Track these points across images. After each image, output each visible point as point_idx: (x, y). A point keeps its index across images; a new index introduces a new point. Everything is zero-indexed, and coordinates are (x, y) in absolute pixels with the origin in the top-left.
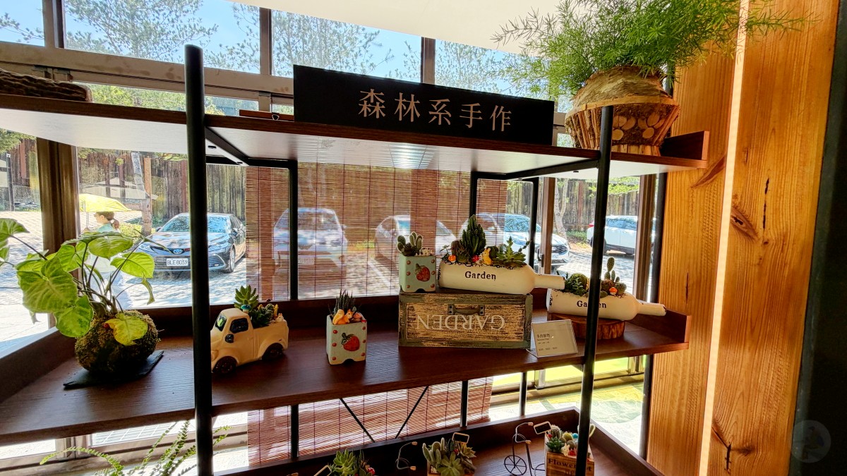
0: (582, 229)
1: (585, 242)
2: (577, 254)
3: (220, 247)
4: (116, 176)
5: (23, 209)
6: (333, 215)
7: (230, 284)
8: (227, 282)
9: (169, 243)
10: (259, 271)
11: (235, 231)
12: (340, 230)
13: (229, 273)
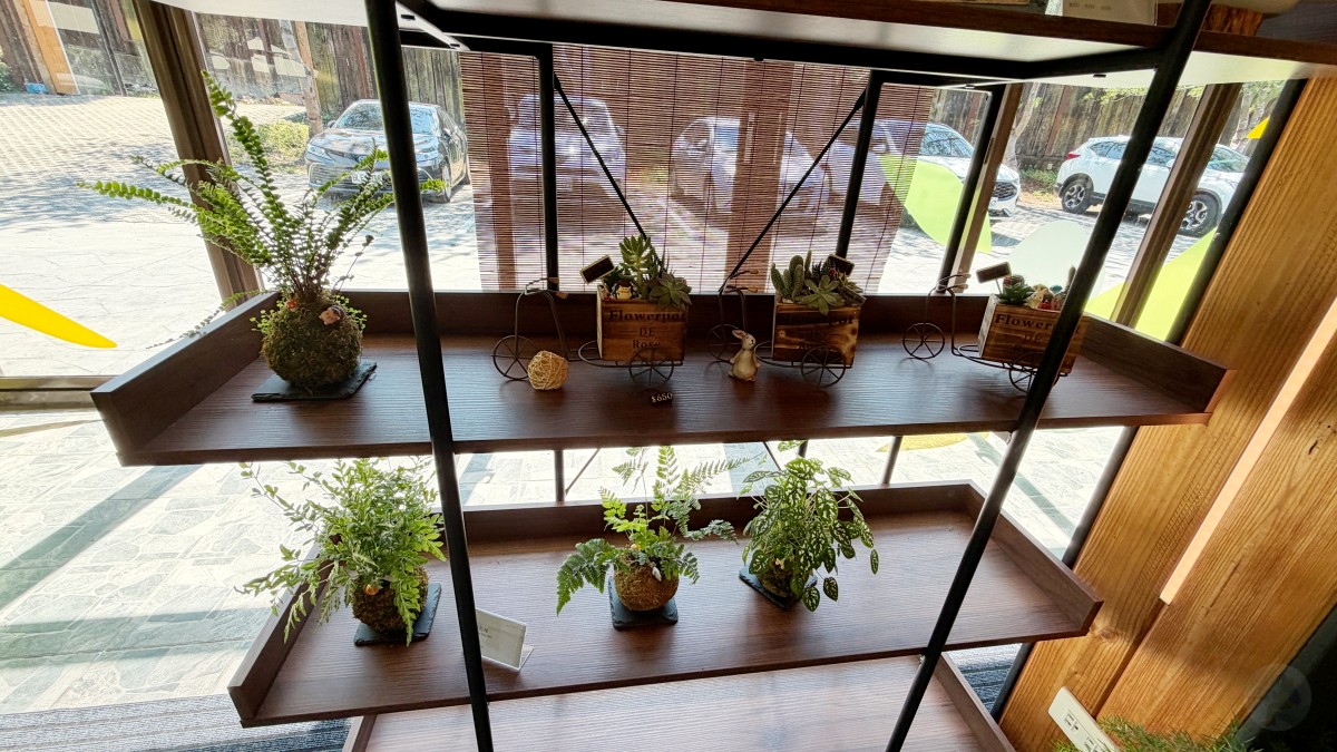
0: (1050, 166)
1: (1050, 191)
2: (1030, 209)
3: (426, 156)
4: (254, 35)
5: (138, 94)
6: (602, 110)
7: (447, 217)
8: (442, 214)
9: (349, 146)
10: (489, 203)
11: (446, 134)
12: (614, 134)
13: (443, 202)
